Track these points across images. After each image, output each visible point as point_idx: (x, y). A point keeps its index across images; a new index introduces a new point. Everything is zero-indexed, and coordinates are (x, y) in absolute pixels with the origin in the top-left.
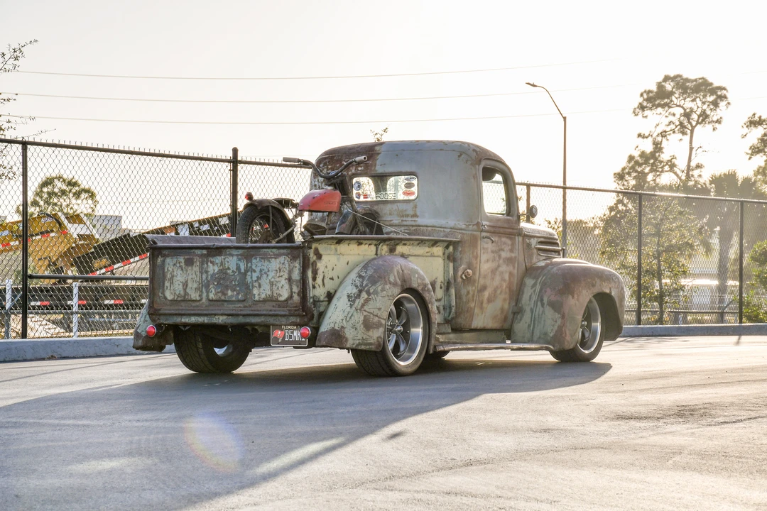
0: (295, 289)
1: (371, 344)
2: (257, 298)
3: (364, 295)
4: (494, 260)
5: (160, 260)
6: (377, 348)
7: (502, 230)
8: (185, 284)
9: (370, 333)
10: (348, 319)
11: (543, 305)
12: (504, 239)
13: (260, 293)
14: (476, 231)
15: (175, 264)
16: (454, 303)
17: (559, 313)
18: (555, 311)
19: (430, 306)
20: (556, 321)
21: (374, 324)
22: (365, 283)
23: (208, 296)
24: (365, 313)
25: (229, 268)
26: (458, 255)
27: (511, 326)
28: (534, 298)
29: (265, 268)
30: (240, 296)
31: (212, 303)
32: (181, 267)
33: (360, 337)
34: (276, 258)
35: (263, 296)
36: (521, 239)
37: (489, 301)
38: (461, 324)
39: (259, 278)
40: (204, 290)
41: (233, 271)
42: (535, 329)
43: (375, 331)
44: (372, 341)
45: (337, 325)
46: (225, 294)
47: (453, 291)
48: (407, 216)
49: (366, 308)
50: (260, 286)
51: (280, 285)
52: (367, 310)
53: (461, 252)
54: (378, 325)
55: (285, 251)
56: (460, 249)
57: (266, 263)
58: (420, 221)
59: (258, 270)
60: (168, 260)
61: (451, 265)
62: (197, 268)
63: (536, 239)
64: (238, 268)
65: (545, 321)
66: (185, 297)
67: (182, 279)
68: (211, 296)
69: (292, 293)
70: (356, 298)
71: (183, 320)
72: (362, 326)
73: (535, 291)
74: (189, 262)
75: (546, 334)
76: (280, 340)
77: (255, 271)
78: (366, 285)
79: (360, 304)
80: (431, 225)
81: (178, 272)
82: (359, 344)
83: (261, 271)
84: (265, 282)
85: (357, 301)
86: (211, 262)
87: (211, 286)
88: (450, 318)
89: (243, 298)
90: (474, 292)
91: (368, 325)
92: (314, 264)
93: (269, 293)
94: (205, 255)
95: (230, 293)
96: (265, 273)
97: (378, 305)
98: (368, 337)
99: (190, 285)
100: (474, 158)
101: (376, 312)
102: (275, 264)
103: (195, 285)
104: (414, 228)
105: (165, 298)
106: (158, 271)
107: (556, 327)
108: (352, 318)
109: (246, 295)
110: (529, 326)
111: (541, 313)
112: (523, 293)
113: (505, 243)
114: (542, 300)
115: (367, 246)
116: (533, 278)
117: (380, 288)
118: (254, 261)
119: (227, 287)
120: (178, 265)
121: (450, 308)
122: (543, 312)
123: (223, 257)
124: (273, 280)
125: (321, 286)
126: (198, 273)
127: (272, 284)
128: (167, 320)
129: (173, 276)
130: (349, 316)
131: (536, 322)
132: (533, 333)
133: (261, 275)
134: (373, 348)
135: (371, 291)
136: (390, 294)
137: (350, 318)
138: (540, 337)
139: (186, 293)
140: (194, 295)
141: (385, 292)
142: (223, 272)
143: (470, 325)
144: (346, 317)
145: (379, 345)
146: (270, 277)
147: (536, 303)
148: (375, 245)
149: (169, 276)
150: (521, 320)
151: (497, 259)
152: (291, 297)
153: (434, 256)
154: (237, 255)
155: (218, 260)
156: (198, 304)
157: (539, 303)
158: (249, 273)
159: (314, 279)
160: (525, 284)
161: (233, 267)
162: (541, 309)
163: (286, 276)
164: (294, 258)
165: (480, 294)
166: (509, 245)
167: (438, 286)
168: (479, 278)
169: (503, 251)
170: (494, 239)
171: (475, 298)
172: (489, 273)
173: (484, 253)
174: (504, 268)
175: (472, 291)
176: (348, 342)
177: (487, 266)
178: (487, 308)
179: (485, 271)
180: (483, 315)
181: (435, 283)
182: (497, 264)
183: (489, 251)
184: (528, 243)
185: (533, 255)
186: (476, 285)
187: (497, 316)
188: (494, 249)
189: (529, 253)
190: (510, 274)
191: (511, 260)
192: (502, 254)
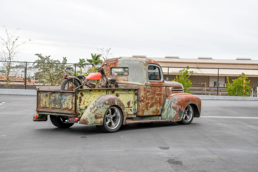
0: (74, 106)
1: (98, 123)
2: (63, 108)
3: (96, 108)
4: (152, 94)
5: (39, 94)
6: (100, 124)
7: (155, 85)
8: (46, 102)
9: (98, 120)
10: (89, 116)
11: (171, 108)
12: (157, 88)
13: (64, 106)
14: (145, 86)
15: (43, 96)
16: (136, 108)
17: (176, 110)
18: (174, 110)
19: (123, 110)
20: (175, 113)
21: (99, 117)
22: (96, 104)
23: (51, 106)
24: (95, 114)
25: (57, 98)
26: (139, 93)
27: (161, 114)
28: (168, 106)
29: (66, 98)
30: (59, 107)
31: (52, 108)
32: (44, 97)
33: (93, 121)
34: (68, 96)
35: (65, 107)
36: (164, 88)
37: (151, 107)
38: (140, 114)
39: (64, 102)
40: (50, 105)
41: (58, 99)
42: (168, 115)
43: (99, 119)
44: (98, 122)
45: (85, 118)
46: (55, 106)
47: (136, 104)
48: (125, 81)
49: (96, 112)
50: (64, 104)
51: (69, 104)
52: (96, 113)
53: (140, 92)
54: (101, 117)
55: (71, 94)
56: (139, 91)
57: (66, 97)
58: (129, 82)
59: (64, 99)
60: (41, 95)
61: (136, 96)
62: (49, 97)
63: (171, 87)
64: (59, 98)
65: (171, 113)
66: (45, 106)
67: (45, 101)
68: (52, 106)
69: (72, 107)
70: (93, 109)
71: (45, 113)
72: (94, 118)
73: (168, 104)
74: (47, 96)
75: (171, 117)
76: (71, 121)
77: (63, 99)
78: (97, 105)
79: (94, 111)
80: (132, 84)
81: (44, 98)
82: (93, 124)
83: (65, 99)
84: (66, 103)
85: (93, 110)
86: (52, 96)
87: (52, 103)
88: (135, 113)
89: (60, 108)
90: (144, 104)
91: (96, 117)
92: (80, 98)
93: (67, 106)
94: (51, 93)
95: (57, 106)
96: (66, 100)
97: (101, 111)
98: (96, 121)
99: (47, 103)
100: (145, 63)
101: (100, 113)
102: (68, 97)
103: (48, 103)
104: (127, 84)
105: (41, 106)
106: (39, 98)
107: (174, 115)
108: (91, 115)
109: (61, 107)
110: (166, 114)
111: (170, 110)
112: (165, 104)
113: (157, 89)
114: (170, 106)
115: (103, 91)
116: (169, 99)
117: (102, 106)
118: (63, 96)
119: (56, 104)
120: (44, 96)
121: (135, 110)
122: (171, 110)
123: (55, 94)
124: (68, 102)
125: (83, 105)
126: (49, 99)
127: (67, 104)
128: (41, 113)
129: (42, 100)
130: (89, 115)
131: (168, 113)
132: (167, 116)
133: (65, 100)
134: (99, 124)
135: (98, 107)
136: (106, 107)
137: (90, 115)
138: (169, 118)
139: (46, 105)
140: (48, 106)
141: (104, 107)
142: (55, 98)
143: (143, 115)
144: (88, 115)
145: (101, 123)
146: (67, 102)
147: (169, 107)
148: (106, 91)
149: (41, 100)
150: (164, 112)
151: (154, 94)
152: (72, 108)
153: (130, 94)
154: (59, 94)
155: (54, 95)
156: (49, 108)
157: (170, 107)
158: (62, 100)
159: (80, 102)
160: (166, 101)
161: (58, 98)
162: (170, 109)
163: (71, 101)
164: (73, 96)
165: (147, 105)
166: (159, 90)
167: (131, 103)
168: (146, 100)
169: (156, 91)
170: (152, 88)
171: (144, 107)
172: (150, 99)
173: (148, 93)
174: (157, 97)
175: (143, 104)
176: (89, 123)
177: (149, 97)
178: (150, 109)
179: (148, 98)
180: (148, 111)
181: (130, 102)
182: (154, 96)
183: (150, 92)
184: (168, 89)
185: (170, 92)
186: (145, 102)
187: (155, 111)
188: (152, 91)
189: (168, 92)
190: (159, 98)
191: (160, 94)
192: (156, 93)
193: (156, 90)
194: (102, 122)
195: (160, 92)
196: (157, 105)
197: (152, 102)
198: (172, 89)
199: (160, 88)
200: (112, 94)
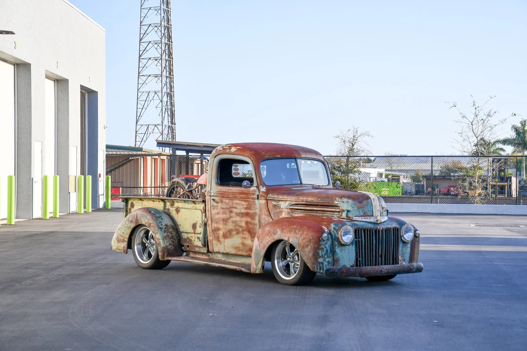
1: (121, 250)
4: (224, 213)
7: (231, 196)
9: (120, 244)
12: (236, 201)
33: (116, 245)
36: (262, 202)
37: (225, 237)
44: (121, 248)
54: (124, 241)
61: (203, 215)
90: (210, 231)
98: (119, 246)
101: (122, 234)
113: (236, 204)
121: (204, 239)
165: (215, 233)
166: (243, 205)
167: (198, 226)
168: (211, 223)
169: (235, 208)
170: (224, 201)
171: (211, 235)
172: (220, 221)
173: (214, 209)
174: (238, 219)
177: (217, 217)
178: (224, 241)
179: (216, 219)
180: (222, 245)
181: (196, 224)
182: (228, 216)
183: (219, 207)
184: (274, 205)
185: (281, 212)
186: (210, 227)
187: (239, 247)
188: (224, 207)
189: (275, 211)
190: (247, 223)
191: (247, 214)
192: (234, 210)
193: (235, 206)
194: (125, 248)
195: (249, 211)
196: (241, 235)
197: (226, 228)
198: (290, 207)
199: (246, 201)
200: (170, 208)
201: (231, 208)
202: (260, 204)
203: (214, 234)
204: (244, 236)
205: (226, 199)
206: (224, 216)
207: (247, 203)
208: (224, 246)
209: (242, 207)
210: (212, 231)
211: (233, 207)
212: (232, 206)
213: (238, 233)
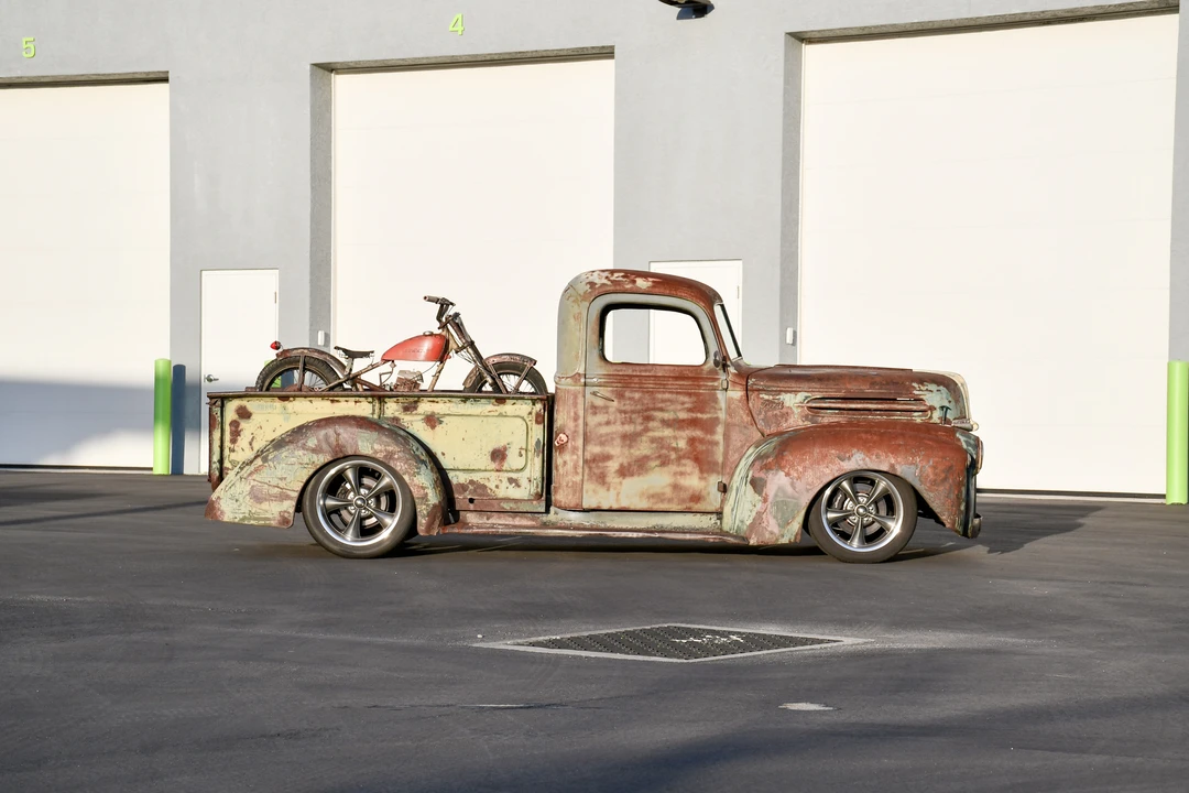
1: (268, 519)
3: (259, 462)
4: (628, 422)
6: (281, 524)
9: (265, 506)
10: (227, 489)
11: (746, 483)
14: (570, 385)
17: (760, 494)
20: (755, 506)
21: (270, 495)
24: (253, 483)
27: (723, 509)
28: (742, 474)
33: (244, 510)
36: (735, 394)
37: (625, 473)
38: (561, 502)
42: (736, 516)
43: (274, 504)
44: (271, 516)
49: (255, 476)
52: (257, 479)
54: (282, 497)
63: (802, 395)
65: (743, 504)
70: (247, 464)
72: (248, 497)
73: (746, 464)
75: (743, 522)
78: (267, 450)
79: (248, 472)
82: (244, 518)
85: (246, 468)
90: (577, 461)
91: (258, 496)
92: (235, 424)
97: (279, 474)
98: (260, 511)
101: (275, 481)
107: (754, 514)
110: (733, 508)
111: (743, 493)
113: (663, 401)
117: (284, 454)
121: (535, 481)
122: (745, 491)
125: (246, 449)
131: (738, 505)
134: (273, 523)
135: (270, 457)
136: (307, 461)
138: (738, 526)
141: (294, 459)
143: (579, 504)
145: (284, 519)
147: (742, 479)
150: (728, 501)
151: (640, 420)
153: (505, 416)
157: (744, 481)
159: (234, 441)
162: (745, 488)
165: (594, 465)
166: (683, 403)
167: (513, 453)
168: (584, 445)
169: (661, 410)
170: (627, 394)
171: (580, 470)
172: (612, 439)
173: (595, 413)
174: (668, 432)
175: (571, 460)
176: (226, 516)
177: (606, 430)
178: (621, 483)
179: (602, 436)
180: (613, 491)
181: (504, 448)
182: (639, 428)
183: (611, 410)
184: (768, 400)
185: (786, 416)
186: (580, 453)
187: (663, 494)
188: (628, 408)
189: (770, 413)
190: (692, 441)
191: (694, 423)
192: (659, 415)
193: (660, 405)
194: (286, 515)
195: (699, 415)
196: (673, 468)
197: (631, 454)
198: (809, 405)
199: (690, 395)
200: (401, 416)
201: (648, 410)
202: (729, 401)
203: (590, 468)
204: (682, 469)
205: (632, 392)
206: (629, 428)
207: (693, 399)
208: (618, 494)
209: (679, 407)
210: (585, 461)
211: (655, 409)
212: (651, 406)
213: (663, 464)
